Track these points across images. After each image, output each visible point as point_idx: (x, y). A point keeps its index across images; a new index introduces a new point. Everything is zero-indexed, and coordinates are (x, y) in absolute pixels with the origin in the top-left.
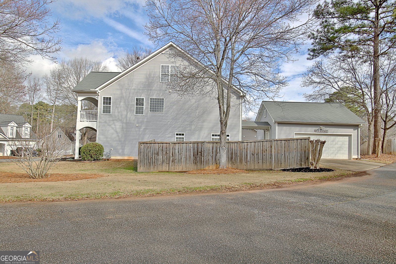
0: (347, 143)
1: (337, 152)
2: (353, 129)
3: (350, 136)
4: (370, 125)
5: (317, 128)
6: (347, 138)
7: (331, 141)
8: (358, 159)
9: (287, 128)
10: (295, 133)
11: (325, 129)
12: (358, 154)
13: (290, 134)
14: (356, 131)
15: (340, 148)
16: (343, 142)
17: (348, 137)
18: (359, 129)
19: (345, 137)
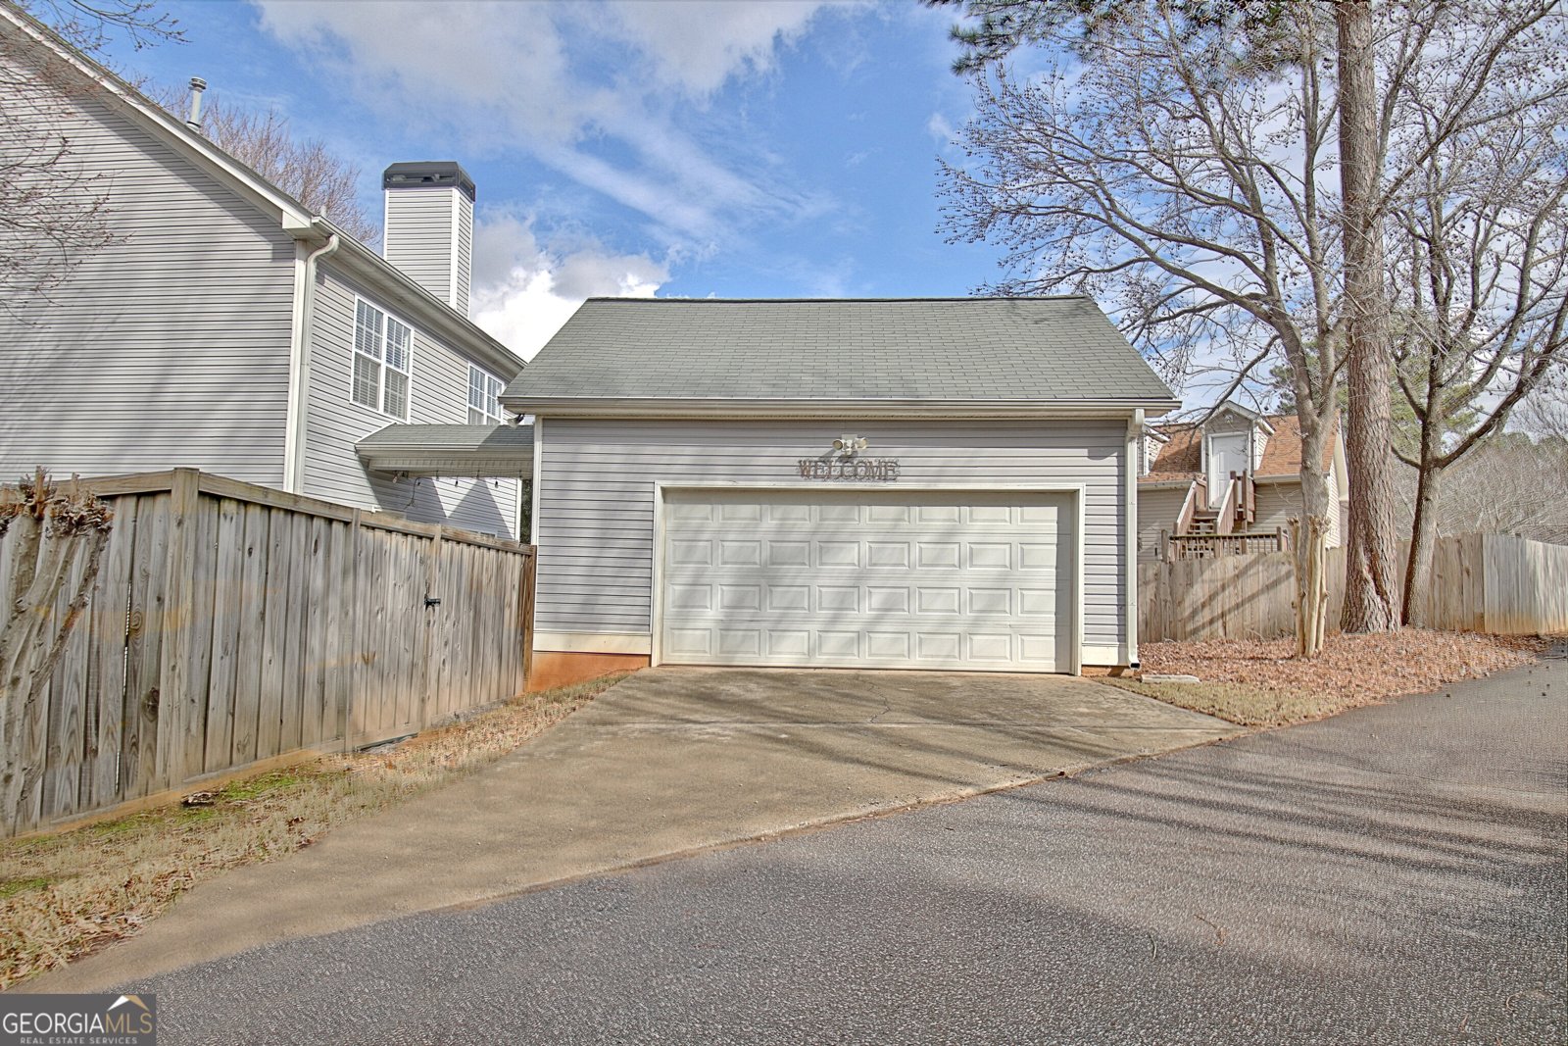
0: (1047, 555)
1: (976, 623)
2: (1085, 452)
3: (1065, 500)
4: (1312, 440)
5: (823, 451)
6: (1046, 518)
7: (926, 538)
8: (1126, 673)
9: (607, 449)
10: (660, 484)
11: (879, 452)
12: (1122, 636)
13: (627, 496)
14: (1113, 460)
15: (1002, 589)
16: (1017, 548)
17: (1052, 512)
18: (1132, 448)
19: (1031, 512)
